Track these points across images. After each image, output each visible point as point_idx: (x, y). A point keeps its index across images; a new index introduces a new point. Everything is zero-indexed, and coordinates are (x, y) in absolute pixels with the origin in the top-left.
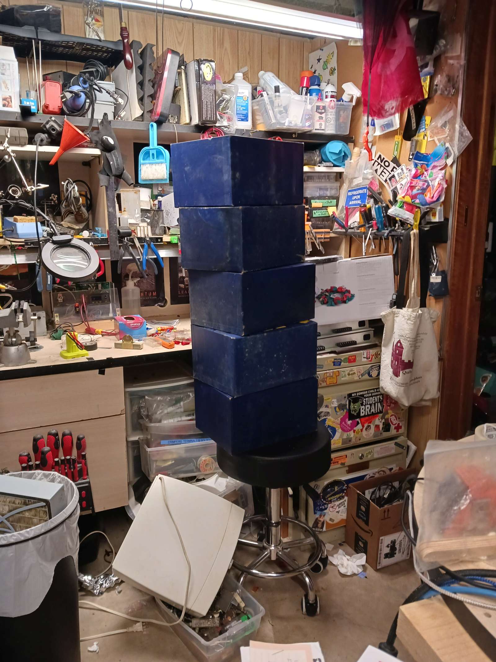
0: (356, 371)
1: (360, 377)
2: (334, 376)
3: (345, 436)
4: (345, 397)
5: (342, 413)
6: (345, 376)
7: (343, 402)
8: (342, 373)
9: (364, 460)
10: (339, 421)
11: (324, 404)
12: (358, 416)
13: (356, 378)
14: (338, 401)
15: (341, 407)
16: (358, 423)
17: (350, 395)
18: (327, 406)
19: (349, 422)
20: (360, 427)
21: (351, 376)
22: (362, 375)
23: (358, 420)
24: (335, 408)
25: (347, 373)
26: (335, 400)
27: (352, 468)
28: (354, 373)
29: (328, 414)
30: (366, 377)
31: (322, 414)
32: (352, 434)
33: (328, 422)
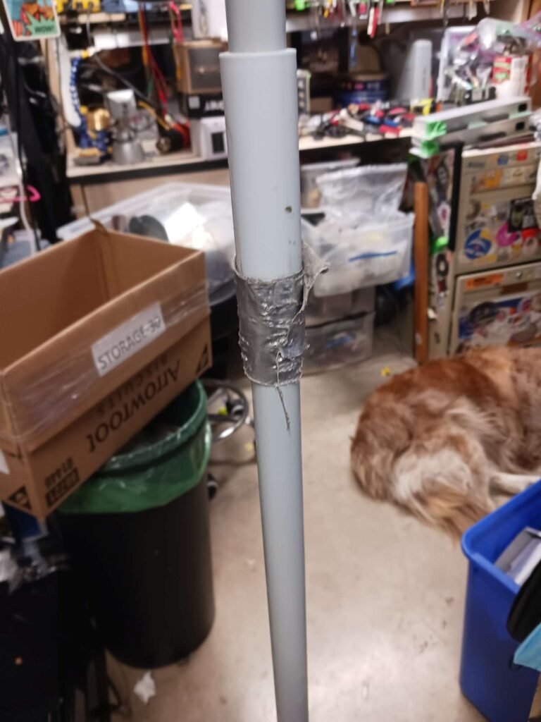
1: (528, 178)
3: (501, 251)
4: (507, 205)
5: (500, 224)
6: (509, 177)
7: (503, 210)
8: (506, 173)
9: (523, 280)
10: (495, 232)
11: (482, 211)
12: (520, 228)
13: (522, 180)
14: (498, 208)
15: (501, 216)
16: (517, 237)
17: (513, 202)
18: (483, 215)
19: (508, 235)
20: (519, 241)
21: (516, 178)
23: (519, 233)
24: (493, 217)
26: (494, 208)
27: (508, 289)
29: (483, 224)
31: (477, 225)
32: (509, 250)
33: (483, 235)
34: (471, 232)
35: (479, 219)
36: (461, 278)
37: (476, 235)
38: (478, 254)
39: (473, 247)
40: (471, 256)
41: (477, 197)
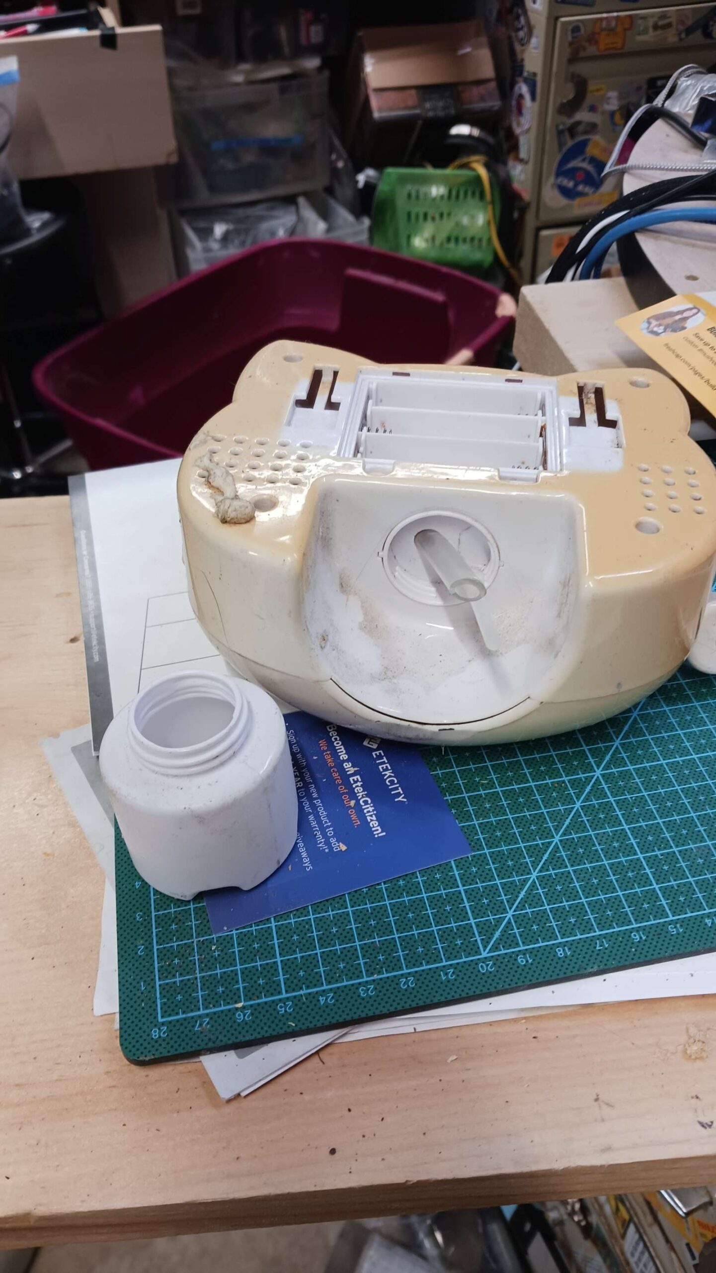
0: (673, 20)
1: (683, 36)
2: (619, 29)
4: (639, 88)
6: (645, 31)
8: (640, 22)
11: (588, 101)
13: (672, 38)
14: (621, 97)
17: (651, 83)
18: (593, 109)
21: (659, 32)
22: (689, 31)
24: (612, 114)
25: (651, 22)
26: (613, 94)
28: (669, 25)
29: (592, 128)
30: (697, 37)
31: (581, 128)
33: (591, 150)
34: (570, 143)
35: (583, 116)
36: (545, 233)
37: (579, 150)
38: (580, 188)
39: (571, 173)
40: (567, 193)
41: (582, 69)
